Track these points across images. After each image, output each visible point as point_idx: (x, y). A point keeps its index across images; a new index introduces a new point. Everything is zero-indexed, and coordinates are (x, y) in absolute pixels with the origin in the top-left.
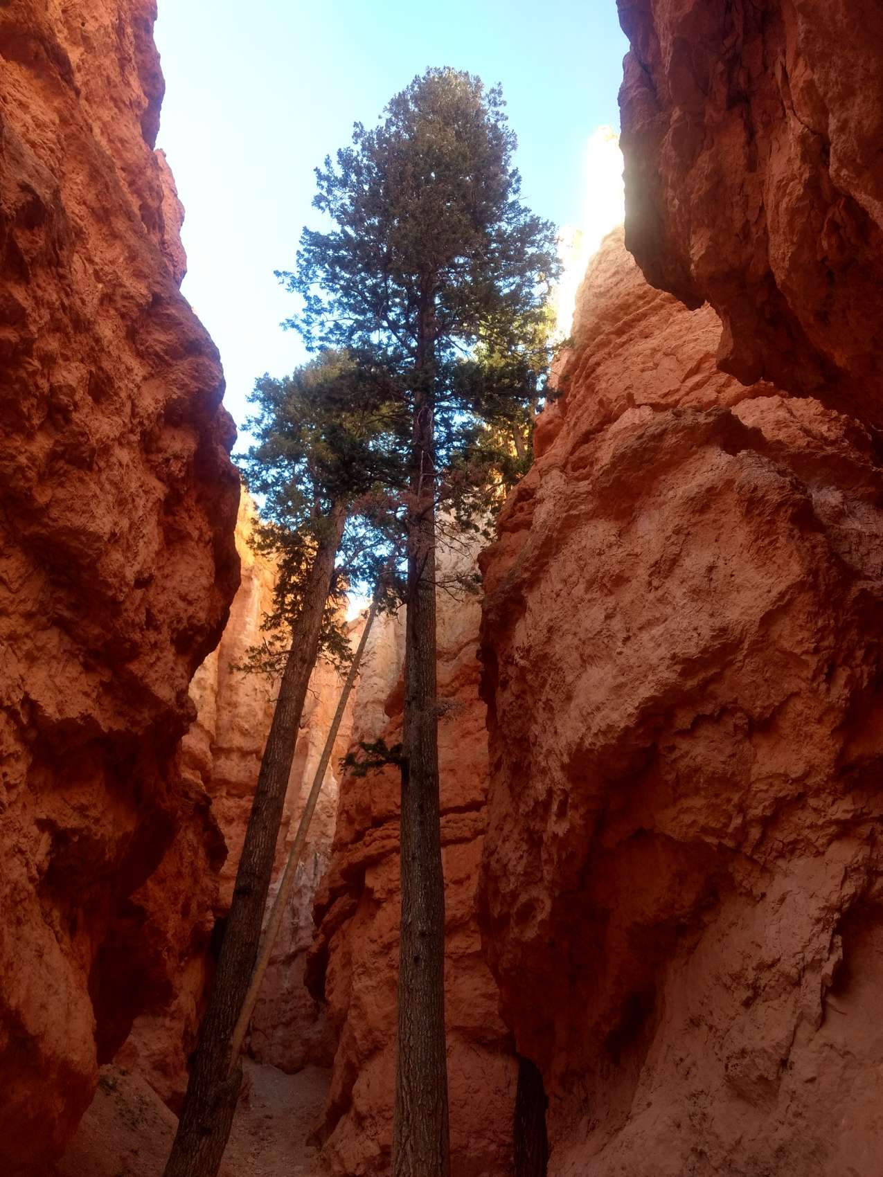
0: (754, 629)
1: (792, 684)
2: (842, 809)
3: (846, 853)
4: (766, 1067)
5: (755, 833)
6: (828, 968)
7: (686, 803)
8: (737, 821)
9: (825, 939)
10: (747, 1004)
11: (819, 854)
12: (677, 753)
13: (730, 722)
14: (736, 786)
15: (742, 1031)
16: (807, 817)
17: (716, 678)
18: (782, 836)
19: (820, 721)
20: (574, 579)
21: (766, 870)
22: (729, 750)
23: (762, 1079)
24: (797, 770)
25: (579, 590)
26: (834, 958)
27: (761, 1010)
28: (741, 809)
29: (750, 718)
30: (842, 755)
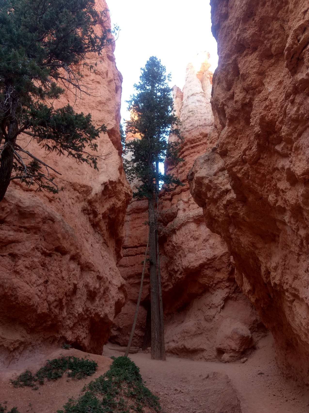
0: (219, 256)
1: (223, 266)
2: (227, 284)
3: (227, 290)
4: (211, 318)
5: (214, 285)
6: (222, 306)
7: (204, 278)
8: (212, 283)
9: (222, 302)
10: (209, 309)
11: (223, 289)
12: (204, 271)
13: (213, 269)
14: (213, 278)
15: (208, 312)
16: (222, 284)
17: (212, 262)
18: (218, 286)
19: (227, 272)
20: (188, 234)
21: (214, 290)
22: (212, 273)
23: (210, 319)
24: (222, 278)
25: (189, 237)
26: (223, 304)
27: (211, 310)
28: (213, 281)
29: (216, 268)
30: (229, 277)
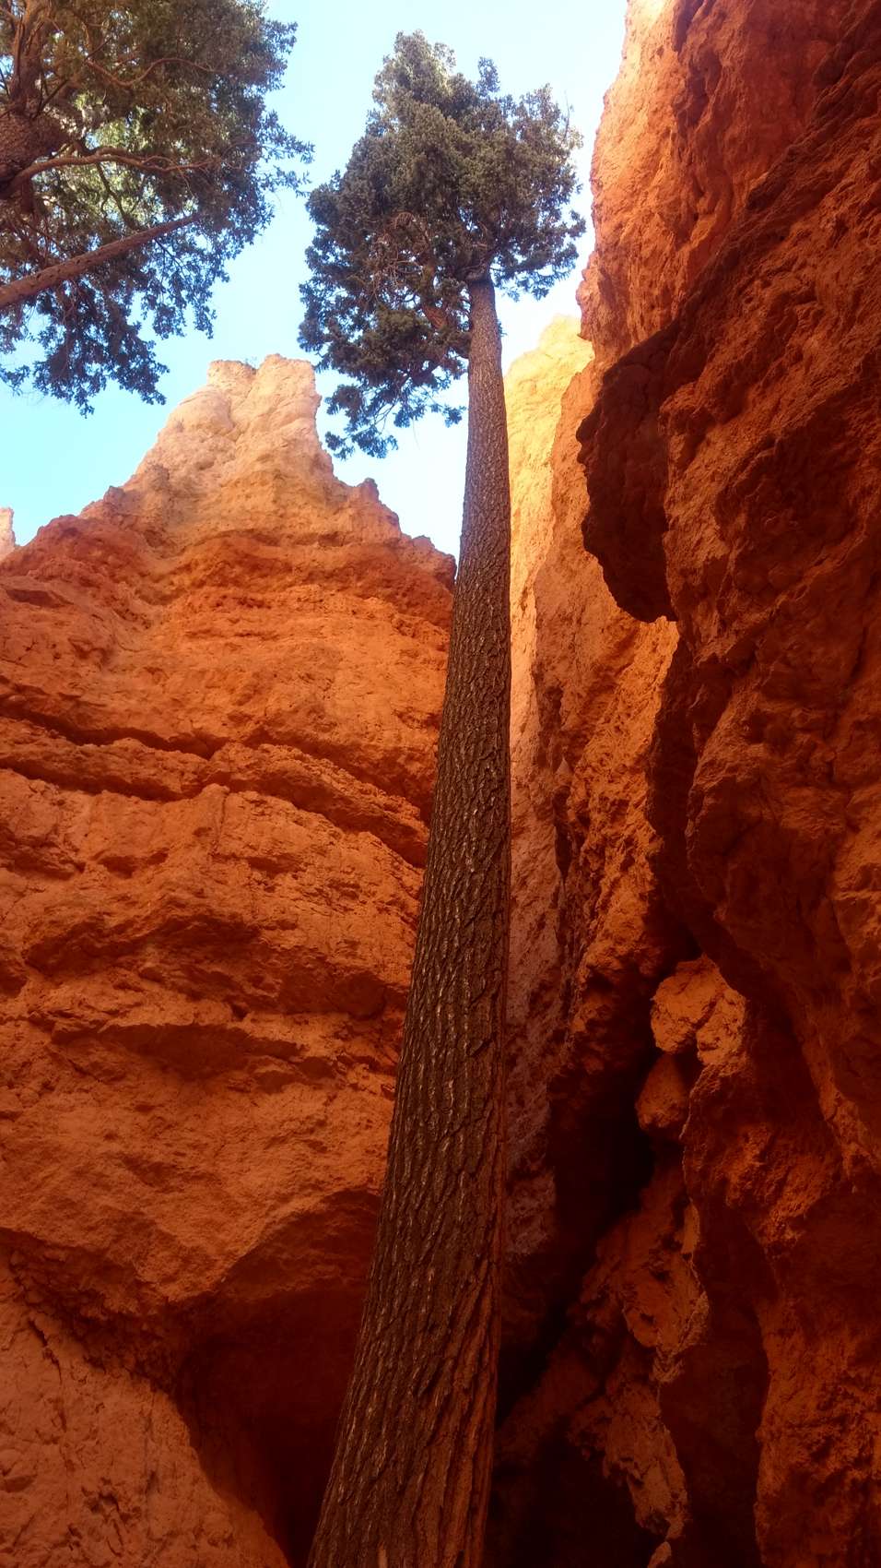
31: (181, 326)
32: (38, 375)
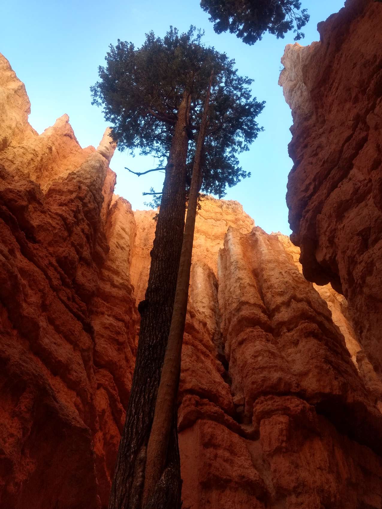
31: (248, 90)
32: (248, 142)
